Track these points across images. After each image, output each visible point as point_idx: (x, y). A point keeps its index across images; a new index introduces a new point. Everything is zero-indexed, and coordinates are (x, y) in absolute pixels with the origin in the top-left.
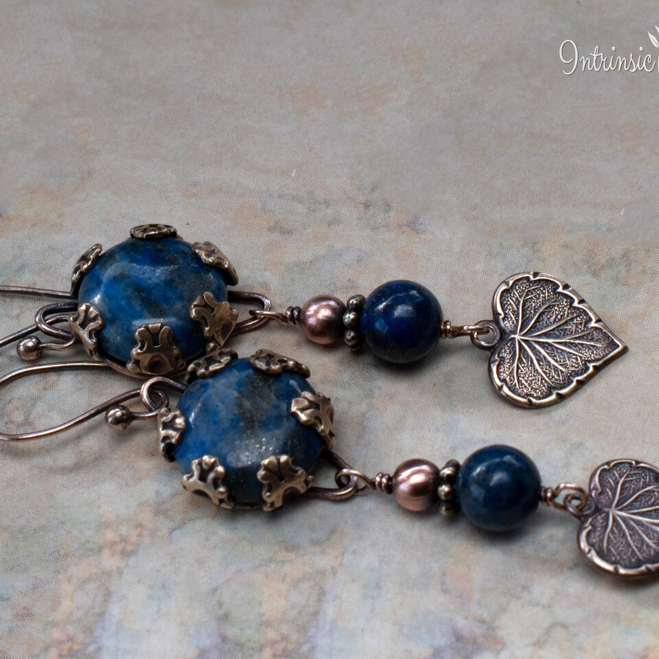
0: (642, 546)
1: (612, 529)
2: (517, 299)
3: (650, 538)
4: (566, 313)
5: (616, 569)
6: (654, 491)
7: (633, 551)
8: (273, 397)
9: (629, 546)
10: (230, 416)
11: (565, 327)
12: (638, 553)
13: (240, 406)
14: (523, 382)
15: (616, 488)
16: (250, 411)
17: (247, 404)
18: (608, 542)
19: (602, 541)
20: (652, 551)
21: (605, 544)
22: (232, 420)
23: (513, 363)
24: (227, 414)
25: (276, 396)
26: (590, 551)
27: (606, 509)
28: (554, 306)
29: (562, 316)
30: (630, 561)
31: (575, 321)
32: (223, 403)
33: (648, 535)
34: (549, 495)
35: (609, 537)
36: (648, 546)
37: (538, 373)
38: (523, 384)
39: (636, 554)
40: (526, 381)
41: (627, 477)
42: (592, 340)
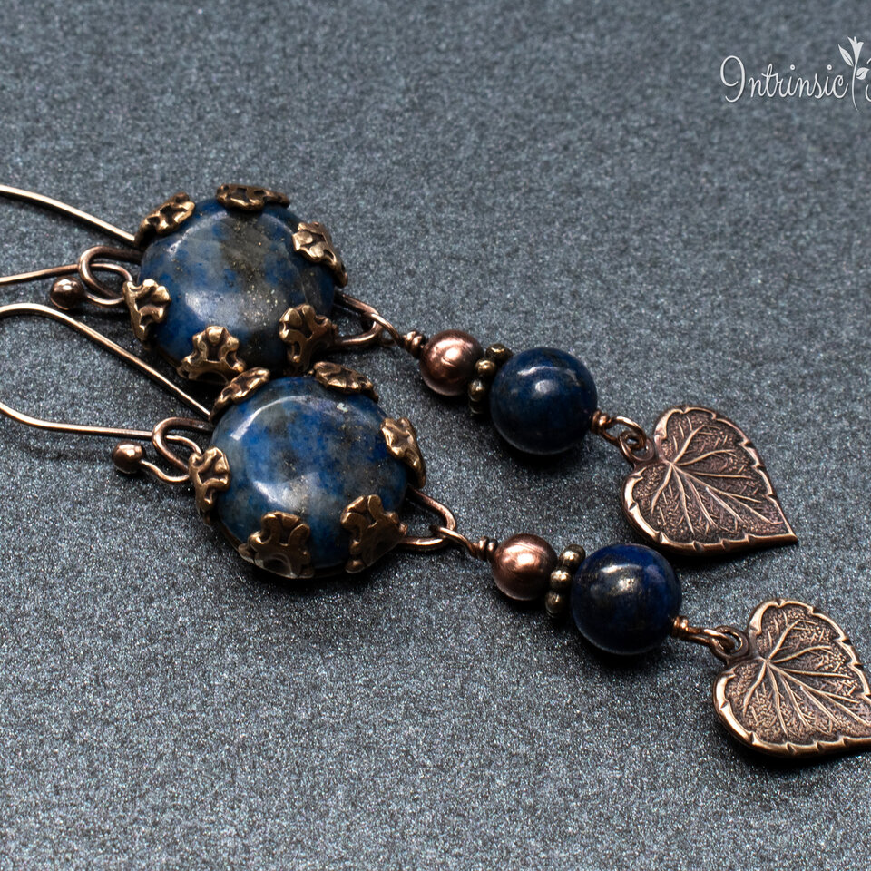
0: (698, 517)
1: (667, 487)
2: (784, 623)
3: (709, 511)
4: (836, 669)
5: (658, 536)
6: (729, 456)
7: (685, 520)
8: (265, 238)
9: (682, 513)
10: (221, 273)
11: (829, 682)
12: (690, 525)
13: (229, 258)
14: (753, 712)
15: (685, 439)
16: (244, 262)
17: (237, 254)
18: (657, 501)
19: (650, 498)
20: (707, 527)
21: (653, 504)
22: (226, 277)
23: (750, 686)
24: (216, 271)
25: (269, 237)
26: (633, 505)
27: (666, 462)
28: (825, 653)
29: (830, 668)
30: (678, 531)
31: (843, 682)
32: (207, 259)
33: (707, 506)
34: (601, 422)
35: (661, 496)
36: (704, 519)
37: (776, 713)
38: (751, 714)
39: (687, 525)
40: (757, 713)
41: (701, 430)
42: (855, 711)
